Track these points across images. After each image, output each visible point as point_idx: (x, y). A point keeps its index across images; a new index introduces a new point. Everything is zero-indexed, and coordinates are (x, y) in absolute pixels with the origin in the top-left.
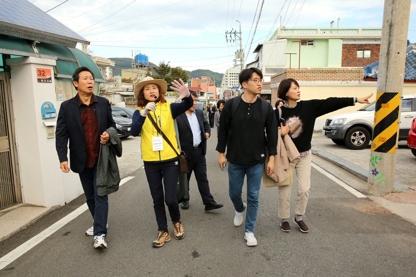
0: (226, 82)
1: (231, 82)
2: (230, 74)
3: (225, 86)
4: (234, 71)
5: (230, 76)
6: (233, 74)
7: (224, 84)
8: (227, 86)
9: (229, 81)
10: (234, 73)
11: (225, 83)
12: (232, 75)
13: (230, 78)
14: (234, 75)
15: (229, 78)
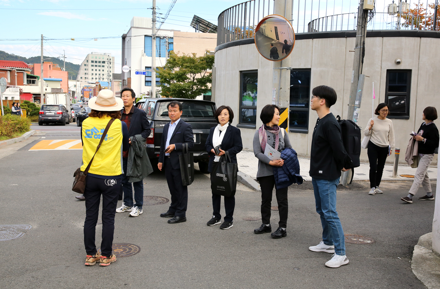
0: (86, 74)
1: (94, 74)
2: (92, 62)
3: (83, 80)
4: (98, 58)
5: (92, 66)
6: (96, 62)
7: (81, 78)
8: (87, 80)
9: (90, 72)
10: (98, 60)
11: (84, 76)
12: (94, 64)
13: (93, 68)
14: (98, 64)
15: (90, 68)
